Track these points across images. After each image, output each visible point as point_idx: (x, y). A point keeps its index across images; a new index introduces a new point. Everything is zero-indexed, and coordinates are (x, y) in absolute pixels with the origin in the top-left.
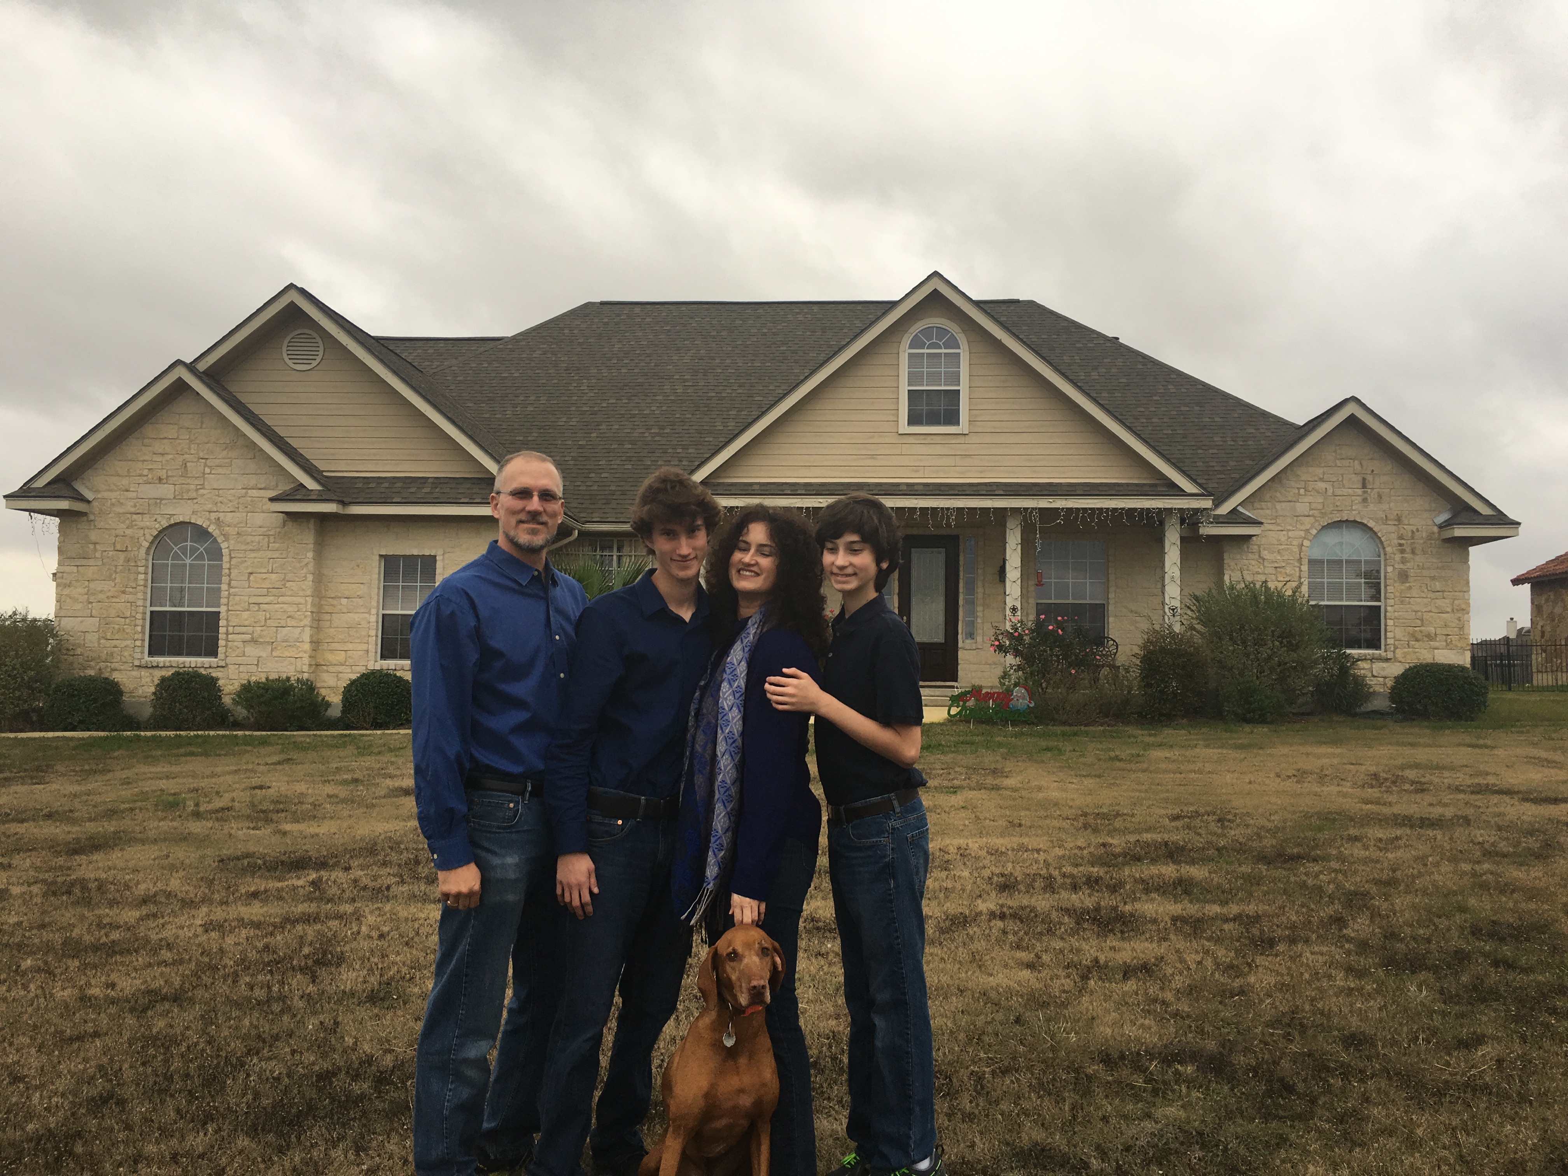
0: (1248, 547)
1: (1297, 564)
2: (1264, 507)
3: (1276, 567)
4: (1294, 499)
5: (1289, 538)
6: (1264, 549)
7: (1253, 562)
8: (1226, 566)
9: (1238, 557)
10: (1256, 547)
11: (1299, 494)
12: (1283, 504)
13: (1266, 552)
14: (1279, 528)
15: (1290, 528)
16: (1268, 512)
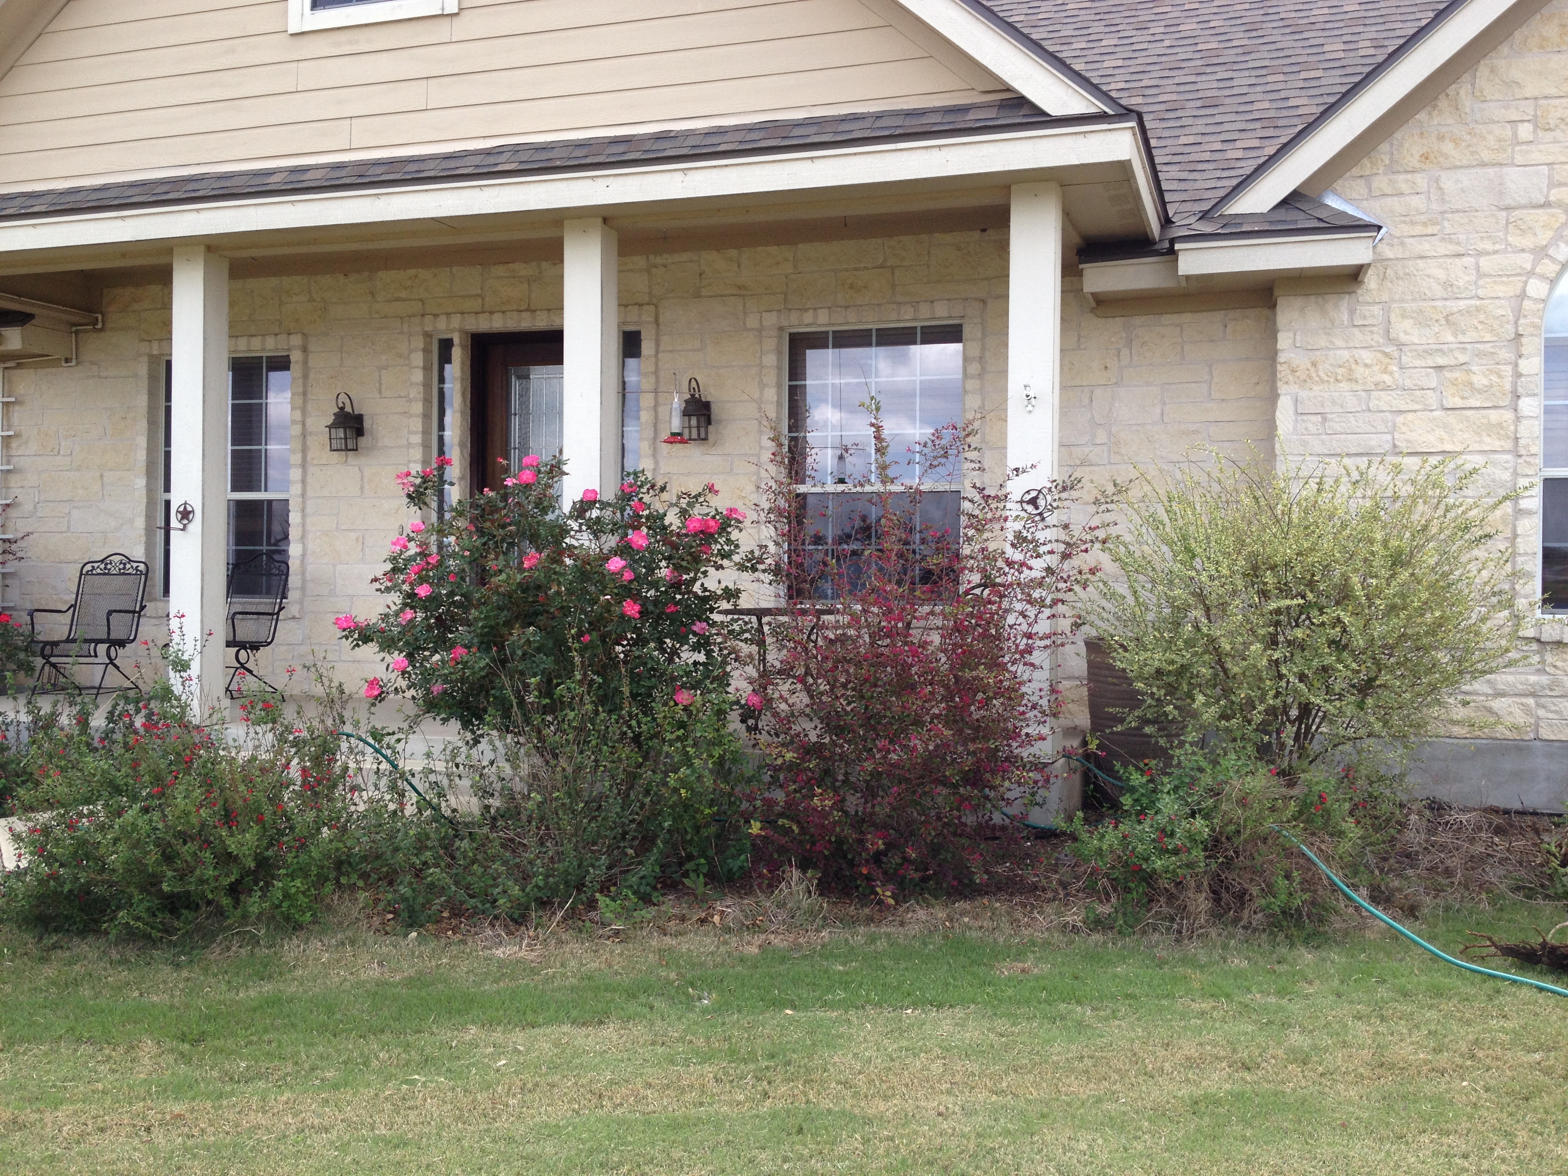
0: (1352, 312)
1: (1505, 354)
2: (1404, 187)
3: (1439, 368)
4: (1501, 157)
5: (1480, 275)
6: (1404, 316)
7: (1366, 356)
8: (1282, 371)
9: (1322, 342)
10: (1376, 310)
11: (1516, 141)
12: (1466, 178)
13: (1407, 324)
14: (1452, 248)
15: (1488, 246)
16: (1417, 202)
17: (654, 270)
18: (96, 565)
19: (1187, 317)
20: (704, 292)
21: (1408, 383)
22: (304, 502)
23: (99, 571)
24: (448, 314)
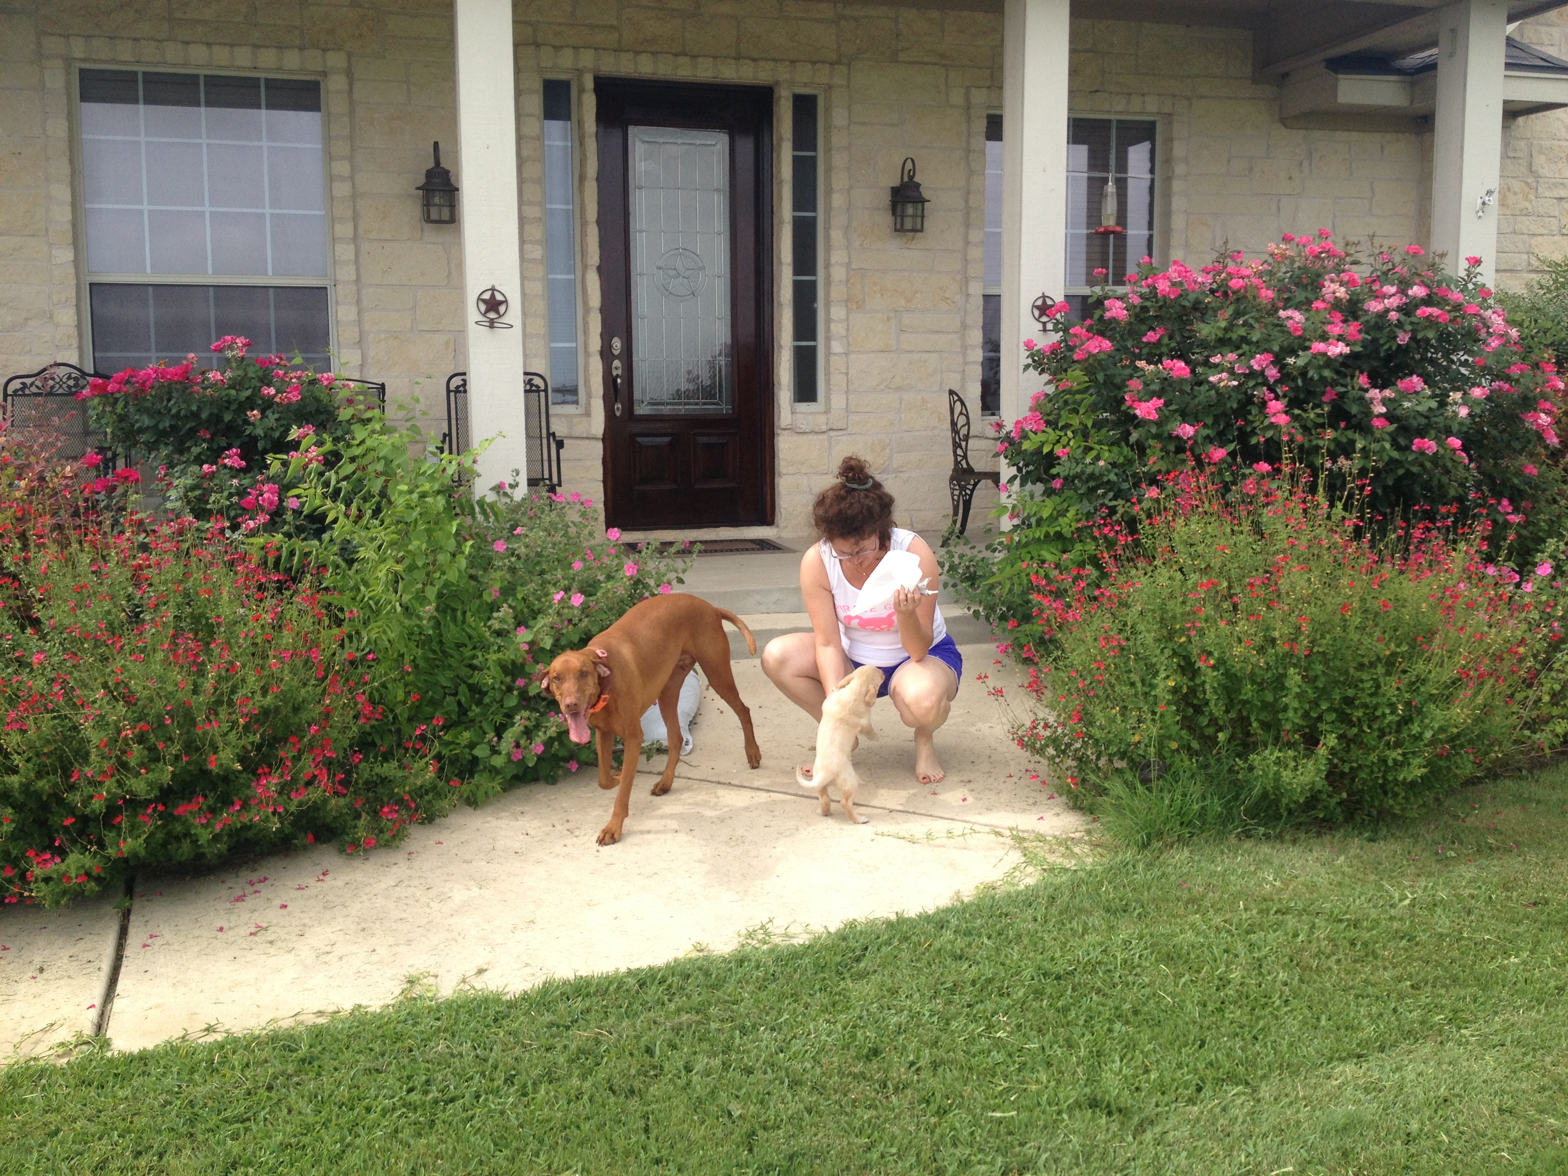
3: (1561, 199)
7: (1516, 185)
17: (842, 22)
18: (28, 381)
19: (1355, 136)
20: (902, 57)
21: (1541, 211)
22: (358, 291)
23: (34, 389)
24: (575, 48)
